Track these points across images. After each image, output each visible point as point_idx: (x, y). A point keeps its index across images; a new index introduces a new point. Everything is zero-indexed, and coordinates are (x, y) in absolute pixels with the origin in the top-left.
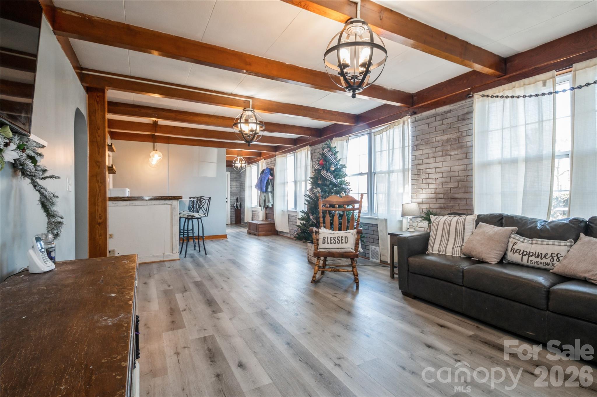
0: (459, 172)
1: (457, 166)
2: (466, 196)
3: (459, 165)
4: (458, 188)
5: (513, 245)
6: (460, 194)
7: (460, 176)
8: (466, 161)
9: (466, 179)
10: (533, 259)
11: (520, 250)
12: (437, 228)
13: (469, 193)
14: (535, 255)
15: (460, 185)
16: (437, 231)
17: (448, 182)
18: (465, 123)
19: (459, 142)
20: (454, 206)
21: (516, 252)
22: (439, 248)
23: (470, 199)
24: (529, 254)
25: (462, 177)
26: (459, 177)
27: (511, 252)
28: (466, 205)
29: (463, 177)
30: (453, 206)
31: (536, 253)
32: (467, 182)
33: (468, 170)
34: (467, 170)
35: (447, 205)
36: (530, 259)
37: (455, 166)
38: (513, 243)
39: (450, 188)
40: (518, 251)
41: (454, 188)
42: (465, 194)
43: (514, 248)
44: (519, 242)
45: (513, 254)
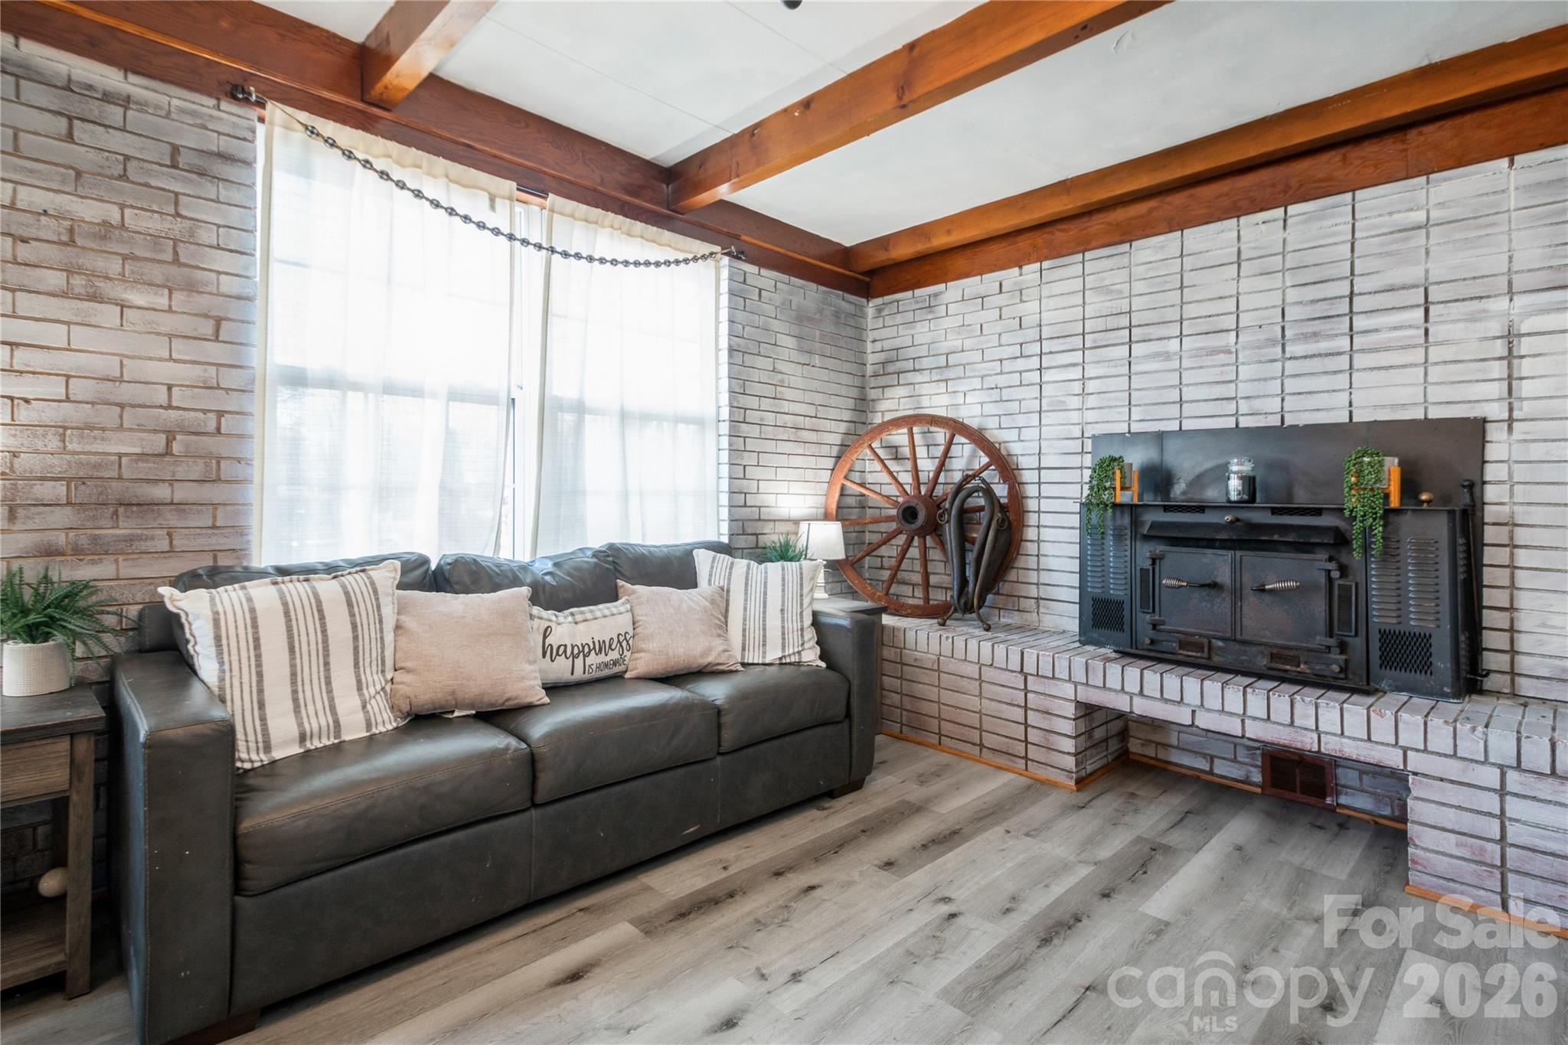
0: (175, 390)
1: (161, 360)
2: (210, 493)
3: (175, 361)
4: (167, 459)
5: (545, 637)
6: (176, 485)
7: (178, 408)
8: (215, 351)
9: (212, 426)
10: (593, 659)
11: (565, 646)
12: (257, 640)
13: (227, 482)
14: (594, 648)
15: (176, 448)
16: (258, 657)
17: (103, 429)
18: (210, 190)
19: (176, 261)
20: (140, 538)
21: (557, 654)
22: (300, 724)
23: (228, 508)
24: (583, 651)
25: (192, 414)
26: (173, 414)
27: (544, 656)
28: (210, 531)
29: (201, 415)
30: (130, 539)
31: (594, 642)
32: (218, 438)
33: (227, 390)
34: (218, 387)
35: (95, 539)
36: (589, 661)
37: (150, 359)
38: (542, 631)
39: (120, 456)
40: (562, 649)
41: (142, 456)
42: (208, 485)
43: (551, 645)
44: (553, 625)
45: (553, 661)
